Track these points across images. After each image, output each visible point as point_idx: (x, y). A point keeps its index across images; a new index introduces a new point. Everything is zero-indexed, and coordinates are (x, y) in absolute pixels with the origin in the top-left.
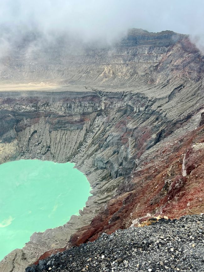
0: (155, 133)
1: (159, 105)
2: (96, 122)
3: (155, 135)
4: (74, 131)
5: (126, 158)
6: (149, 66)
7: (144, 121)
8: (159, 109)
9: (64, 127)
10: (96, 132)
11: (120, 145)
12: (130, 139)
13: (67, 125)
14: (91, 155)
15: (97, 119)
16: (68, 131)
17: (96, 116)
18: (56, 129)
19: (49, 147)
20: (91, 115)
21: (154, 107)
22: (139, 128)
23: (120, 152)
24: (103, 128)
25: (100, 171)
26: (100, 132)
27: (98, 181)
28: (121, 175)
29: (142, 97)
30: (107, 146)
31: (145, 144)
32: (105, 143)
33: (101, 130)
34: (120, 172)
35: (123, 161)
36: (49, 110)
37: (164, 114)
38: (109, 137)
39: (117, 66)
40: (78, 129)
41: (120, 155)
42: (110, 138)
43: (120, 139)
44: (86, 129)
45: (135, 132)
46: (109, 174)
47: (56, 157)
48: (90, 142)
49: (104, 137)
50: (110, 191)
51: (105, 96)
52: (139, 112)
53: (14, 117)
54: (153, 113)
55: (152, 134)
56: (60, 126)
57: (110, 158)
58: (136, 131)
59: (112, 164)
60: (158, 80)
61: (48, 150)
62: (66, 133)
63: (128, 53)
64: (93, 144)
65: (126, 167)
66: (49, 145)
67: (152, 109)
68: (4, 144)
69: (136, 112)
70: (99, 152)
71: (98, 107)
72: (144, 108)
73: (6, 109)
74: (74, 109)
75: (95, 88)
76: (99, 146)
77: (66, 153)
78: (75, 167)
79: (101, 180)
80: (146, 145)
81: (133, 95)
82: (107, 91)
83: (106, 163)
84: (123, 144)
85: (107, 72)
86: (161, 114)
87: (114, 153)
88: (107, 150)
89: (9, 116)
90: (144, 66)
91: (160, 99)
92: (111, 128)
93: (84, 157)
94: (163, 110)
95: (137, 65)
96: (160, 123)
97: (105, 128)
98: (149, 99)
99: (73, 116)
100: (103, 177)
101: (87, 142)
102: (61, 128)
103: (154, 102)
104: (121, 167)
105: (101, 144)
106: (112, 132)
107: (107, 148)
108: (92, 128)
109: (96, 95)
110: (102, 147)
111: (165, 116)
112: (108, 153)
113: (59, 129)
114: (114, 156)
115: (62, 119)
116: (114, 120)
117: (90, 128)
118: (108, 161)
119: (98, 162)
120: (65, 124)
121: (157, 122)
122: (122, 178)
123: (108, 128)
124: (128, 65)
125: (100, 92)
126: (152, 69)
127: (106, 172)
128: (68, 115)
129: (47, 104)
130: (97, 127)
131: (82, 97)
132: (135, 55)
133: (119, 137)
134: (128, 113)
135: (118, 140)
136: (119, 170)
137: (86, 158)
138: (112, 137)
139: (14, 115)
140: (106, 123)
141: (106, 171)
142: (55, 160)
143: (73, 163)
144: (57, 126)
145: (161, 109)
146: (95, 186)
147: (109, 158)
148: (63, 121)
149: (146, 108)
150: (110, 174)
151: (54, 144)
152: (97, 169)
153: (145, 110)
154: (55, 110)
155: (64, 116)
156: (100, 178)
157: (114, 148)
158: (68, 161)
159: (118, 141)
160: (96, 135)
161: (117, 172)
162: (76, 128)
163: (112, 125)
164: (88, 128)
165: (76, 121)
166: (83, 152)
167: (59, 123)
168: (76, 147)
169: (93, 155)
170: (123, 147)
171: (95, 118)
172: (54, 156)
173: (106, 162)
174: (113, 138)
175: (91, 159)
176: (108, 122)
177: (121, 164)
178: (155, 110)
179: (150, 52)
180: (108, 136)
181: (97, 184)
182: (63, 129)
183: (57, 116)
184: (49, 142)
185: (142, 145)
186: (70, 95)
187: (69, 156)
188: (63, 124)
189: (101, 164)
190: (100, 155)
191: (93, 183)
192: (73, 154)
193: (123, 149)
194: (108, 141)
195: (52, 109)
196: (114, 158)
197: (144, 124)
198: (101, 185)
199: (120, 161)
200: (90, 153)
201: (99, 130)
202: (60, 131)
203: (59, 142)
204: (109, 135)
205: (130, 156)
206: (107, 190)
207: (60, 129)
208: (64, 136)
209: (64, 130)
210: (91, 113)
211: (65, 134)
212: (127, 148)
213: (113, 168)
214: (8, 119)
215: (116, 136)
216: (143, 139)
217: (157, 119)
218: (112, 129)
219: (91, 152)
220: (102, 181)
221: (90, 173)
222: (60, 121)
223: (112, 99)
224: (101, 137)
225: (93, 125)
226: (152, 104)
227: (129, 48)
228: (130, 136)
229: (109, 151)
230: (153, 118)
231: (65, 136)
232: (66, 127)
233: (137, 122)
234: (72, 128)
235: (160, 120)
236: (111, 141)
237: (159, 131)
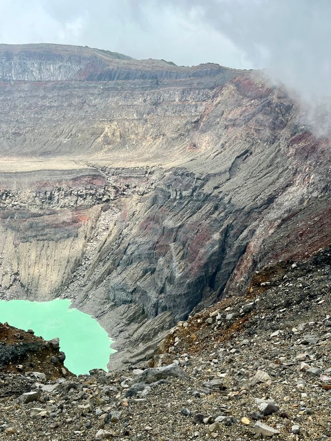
0: (216, 231)
1: (216, 185)
2: (102, 222)
3: (218, 234)
4: (63, 240)
5: (170, 279)
6: (184, 122)
7: (194, 213)
8: (216, 191)
9: (42, 235)
10: (104, 240)
11: (155, 257)
12: (172, 245)
13: (47, 230)
14: (100, 281)
15: (103, 217)
16: (51, 242)
17: (101, 211)
18: (25, 239)
19: (17, 274)
20: (90, 210)
21: (207, 189)
22: (187, 226)
23: (157, 269)
24: (116, 231)
25: (122, 308)
26: (111, 238)
27: (120, 325)
28: (165, 309)
29: (182, 174)
30: (130, 262)
31: (202, 251)
32: (123, 258)
33: (113, 235)
34: (163, 304)
35: (164, 284)
36: (11, 205)
37: (227, 199)
38: (130, 247)
39: (127, 123)
40: (68, 237)
41: (159, 274)
42: (132, 248)
43: (154, 248)
44: (84, 235)
45: (180, 233)
46: (141, 311)
47: (33, 291)
48: (95, 259)
49: (121, 247)
50: (149, 340)
51: (113, 175)
52: (181, 198)
54: (207, 198)
55: (213, 233)
56: (34, 234)
57: (138, 283)
58: (182, 230)
59: (144, 293)
60: (204, 144)
61: (15, 280)
62: (46, 245)
63: (145, 101)
64: (101, 261)
65: (174, 293)
66: (16, 271)
67: (204, 192)
69: (175, 199)
70: (114, 274)
71: (103, 195)
72: (191, 190)
74: (58, 200)
75: (94, 163)
76: (113, 264)
77: (52, 281)
78: (72, 307)
79: (127, 322)
80: (206, 253)
81: (166, 171)
82: (116, 165)
83: (132, 293)
84: (160, 256)
85: (109, 134)
86: (222, 199)
87: (145, 272)
88: (131, 270)
90: (176, 122)
91: (215, 175)
92: (131, 230)
93: (87, 287)
94: (224, 192)
95: (162, 121)
96: (222, 214)
97: (120, 232)
98: (196, 177)
99: (57, 214)
100: (130, 317)
101: (88, 260)
102: (36, 236)
103: (206, 180)
104: (163, 295)
105: (117, 261)
106: (134, 237)
107: (130, 266)
108: (96, 235)
109: (97, 174)
110: (118, 265)
111: (229, 202)
112: (134, 274)
113: (32, 240)
114: (145, 279)
115: (37, 220)
116: (135, 215)
117: (91, 233)
118: (135, 289)
119: (116, 292)
120: (43, 229)
121: (217, 213)
122: (169, 313)
123: (125, 230)
124: (146, 121)
125: (104, 169)
126: (189, 127)
127: (134, 308)
128: (48, 212)
129: (6, 194)
130: (104, 230)
131: (72, 179)
132: (156, 104)
133: (151, 243)
134: (160, 202)
135: (150, 249)
136: (161, 301)
137: (91, 288)
138: (137, 245)
140: (121, 222)
141: (134, 306)
142: (31, 298)
143: (66, 299)
144: (29, 233)
145: (221, 192)
146: (118, 336)
147: (136, 283)
148: (40, 224)
149: (194, 191)
150: (143, 310)
151: (27, 267)
152: (115, 305)
153: (192, 195)
154: (22, 205)
155: (40, 215)
156: (124, 320)
157: (145, 265)
158: (57, 296)
159: (150, 252)
160: (105, 245)
161: (156, 306)
162: (66, 235)
163: (132, 224)
164: (88, 233)
165: (64, 222)
166: (83, 277)
167: (31, 227)
168: (70, 271)
169: (104, 281)
170: (161, 260)
171: (99, 216)
172: (28, 290)
173: (131, 290)
174: (138, 248)
175: (101, 289)
176: (124, 221)
177: (162, 291)
178: (211, 194)
179: (184, 98)
180: (129, 245)
181: (121, 331)
182: (41, 238)
183: (28, 215)
184: (16, 264)
185: (197, 252)
186: (50, 175)
187: (57, 288)
188: (40, 229)
189: (123, 296)
190: (119, 279)
191: (114, 331)
192: (65, 283)
193: (162, 263)
194: (129, 252)
195: (16, 203)
196: (146, 282)
197: (195, 217)
198: (131, 332)
199: (160, 285)
200: (97, 277)
201: (109, 235)
202: (34, 242)
203: (36, 263)
204: (130, 242)
205: (178, 275)
206: (143, 339)
207: (35, 239)
208: (43, 252)
209: (43, 240)
210: (91, 207)
211: (44, 248)
212: (169, 261)
213: (148, 299)
215: (144, 244)
216: (198, 243)
217: (216, 208)
218: (134, 231)
219: (99, 276)
220: (129, 324)
221: (104, 313)
222: (34, 225)
223: (128, 180)
224: (114, 247)
225: (96, 227)
226: (203, 185)
227: (147, 92)
228: (172, 240)
229: (136, 269)
230: (208, 207)
231: (46, 250)
232: (46, 234)
233: (181, 215)
234: (58, 236)
235: (221, 209)
237: (224, 227)
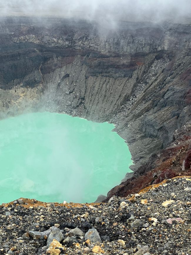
2: (153, 68)
4: (119, 78)
9: (106, 72)
10: (150, 83)
11: (183, 105)
13: (110, 69)
14: (139, 115)
15: (155, 64)
16: (111, 79)
17: (154, 59)
18: (94, 74)
19: (83, 99)
20: (146, 57)
23: (181, 115)
24: (161, 77)
25: (147, 140)
26: (156, 83)
27: (142, 153)
30: (164, 105)
32: (160, 101)
33: (158, 81)
36: (88, 46)
38: (168, 92)
40: (125, 76)
41: (181, 120)
42: (170, 93)
43: (184, 97)
44: (137, 77)
46: (160, 146)
47: (91, 114)
48: (140, 97)
49: (161, 92)
51: (170, 29)
53: (40, 53)
56: (100, 71)
57: (165, 123)
59: (166, 132)
61: (81, 103)
62: (107, 80)
64: (144, 99)
66: (83, 96)
68: (26, 89)
70: (151, 112)
71: (159, 46)
73: (31, 40)
74: (123, 47)
76: (153, 104)
77: (105, 109)
78: (114, 130)
79: (148, 152)
83: (158, 130)
84: (188, 104)
87: (173, 115)
88: (163, 112)
89: (34, 51)
92: (174, 78)
93: (128, 118)
97: (165, 79)
99: (120, 57)
100: (151, 149)
101: (136, 97)
102: (102, 73)
105: (155, 102)
106: (173, 85)
107: (163, 108)
108: (146, 77)
110: (156, 106)
112: (164, 115)
113: (98, 75)
114: (171, 121)
115: (105, 60)
116: (180, 66)
117: (142, 76)
118: (161, 127)
119: (147, 127)
120: (107, 68)
123: (169, 78)
127: (156, 142)
128: (113, 55)
129: (86, 37)
130: (153, 75)
133: (184, 93)
135: (181, 97)
137: (131, 120)
138: (173, 92)
139: (41, 51)
140: (167, 70)
141: (157, 141)
142: (89, 118)
143: (113, 124)
144: (97, 70)
146: (138, 160)
147: (163, 123)
148: (106, 64)
150: (163, 145)
151: (91, 95)
152: (144, 137)
154: (96, 47)
155: (108, 57)
156: (146, 150)
157: (174, 109)
158: (106, 120)
159: (181, 100)
160: (151, 87)
162: (123, 75)
163: (176, 74)
164: (140, 76)
165: (123, 65)
166: (129, 110)
167: (99, 65)
168: (119, 103)
169: (142, 116)
170: (186, 109)
171: (152, 62)
172: (88, 112)
173: (158, 128)
174: (173, 94)
175: (138, 122)
176: (170, 70)
180: (168, 90)
181: (141, 158)
182: (105, 74)
183: (99, 55)
184: (84, 92)
187: (108, 114)
188: (105, 67)
189: (151, 130)
190: (152, 117)
191: (136, 156)
192: (114, 112)
193: (185, 111)
194: (166, 97)
195: (92, 45)
196: (171, 124)
200: (137, 112)
201: (156, 80)
202: (100, 77)
203: (97, 93)
204: (170, 88)
207: (101, 75)
208: (104, 85)
209: (106, 76)
210: (147, 54)
211: (106, 83)
214: (33, 55)
215: (179, 92)
218: (175, 80)
219: (139, 111)
221: (134, 140)
222: (102, 64)
224: (157, 91)
225: (147, 72)
229: (166, 112)
231: (107, 85)
232: (109, 72)
234: (117, 75)
236: (170, 99)
